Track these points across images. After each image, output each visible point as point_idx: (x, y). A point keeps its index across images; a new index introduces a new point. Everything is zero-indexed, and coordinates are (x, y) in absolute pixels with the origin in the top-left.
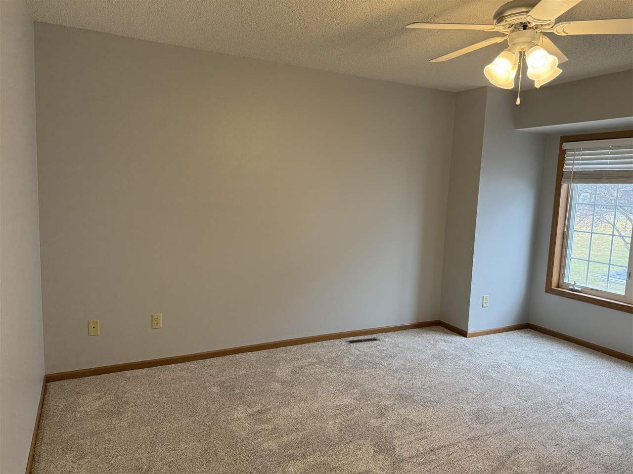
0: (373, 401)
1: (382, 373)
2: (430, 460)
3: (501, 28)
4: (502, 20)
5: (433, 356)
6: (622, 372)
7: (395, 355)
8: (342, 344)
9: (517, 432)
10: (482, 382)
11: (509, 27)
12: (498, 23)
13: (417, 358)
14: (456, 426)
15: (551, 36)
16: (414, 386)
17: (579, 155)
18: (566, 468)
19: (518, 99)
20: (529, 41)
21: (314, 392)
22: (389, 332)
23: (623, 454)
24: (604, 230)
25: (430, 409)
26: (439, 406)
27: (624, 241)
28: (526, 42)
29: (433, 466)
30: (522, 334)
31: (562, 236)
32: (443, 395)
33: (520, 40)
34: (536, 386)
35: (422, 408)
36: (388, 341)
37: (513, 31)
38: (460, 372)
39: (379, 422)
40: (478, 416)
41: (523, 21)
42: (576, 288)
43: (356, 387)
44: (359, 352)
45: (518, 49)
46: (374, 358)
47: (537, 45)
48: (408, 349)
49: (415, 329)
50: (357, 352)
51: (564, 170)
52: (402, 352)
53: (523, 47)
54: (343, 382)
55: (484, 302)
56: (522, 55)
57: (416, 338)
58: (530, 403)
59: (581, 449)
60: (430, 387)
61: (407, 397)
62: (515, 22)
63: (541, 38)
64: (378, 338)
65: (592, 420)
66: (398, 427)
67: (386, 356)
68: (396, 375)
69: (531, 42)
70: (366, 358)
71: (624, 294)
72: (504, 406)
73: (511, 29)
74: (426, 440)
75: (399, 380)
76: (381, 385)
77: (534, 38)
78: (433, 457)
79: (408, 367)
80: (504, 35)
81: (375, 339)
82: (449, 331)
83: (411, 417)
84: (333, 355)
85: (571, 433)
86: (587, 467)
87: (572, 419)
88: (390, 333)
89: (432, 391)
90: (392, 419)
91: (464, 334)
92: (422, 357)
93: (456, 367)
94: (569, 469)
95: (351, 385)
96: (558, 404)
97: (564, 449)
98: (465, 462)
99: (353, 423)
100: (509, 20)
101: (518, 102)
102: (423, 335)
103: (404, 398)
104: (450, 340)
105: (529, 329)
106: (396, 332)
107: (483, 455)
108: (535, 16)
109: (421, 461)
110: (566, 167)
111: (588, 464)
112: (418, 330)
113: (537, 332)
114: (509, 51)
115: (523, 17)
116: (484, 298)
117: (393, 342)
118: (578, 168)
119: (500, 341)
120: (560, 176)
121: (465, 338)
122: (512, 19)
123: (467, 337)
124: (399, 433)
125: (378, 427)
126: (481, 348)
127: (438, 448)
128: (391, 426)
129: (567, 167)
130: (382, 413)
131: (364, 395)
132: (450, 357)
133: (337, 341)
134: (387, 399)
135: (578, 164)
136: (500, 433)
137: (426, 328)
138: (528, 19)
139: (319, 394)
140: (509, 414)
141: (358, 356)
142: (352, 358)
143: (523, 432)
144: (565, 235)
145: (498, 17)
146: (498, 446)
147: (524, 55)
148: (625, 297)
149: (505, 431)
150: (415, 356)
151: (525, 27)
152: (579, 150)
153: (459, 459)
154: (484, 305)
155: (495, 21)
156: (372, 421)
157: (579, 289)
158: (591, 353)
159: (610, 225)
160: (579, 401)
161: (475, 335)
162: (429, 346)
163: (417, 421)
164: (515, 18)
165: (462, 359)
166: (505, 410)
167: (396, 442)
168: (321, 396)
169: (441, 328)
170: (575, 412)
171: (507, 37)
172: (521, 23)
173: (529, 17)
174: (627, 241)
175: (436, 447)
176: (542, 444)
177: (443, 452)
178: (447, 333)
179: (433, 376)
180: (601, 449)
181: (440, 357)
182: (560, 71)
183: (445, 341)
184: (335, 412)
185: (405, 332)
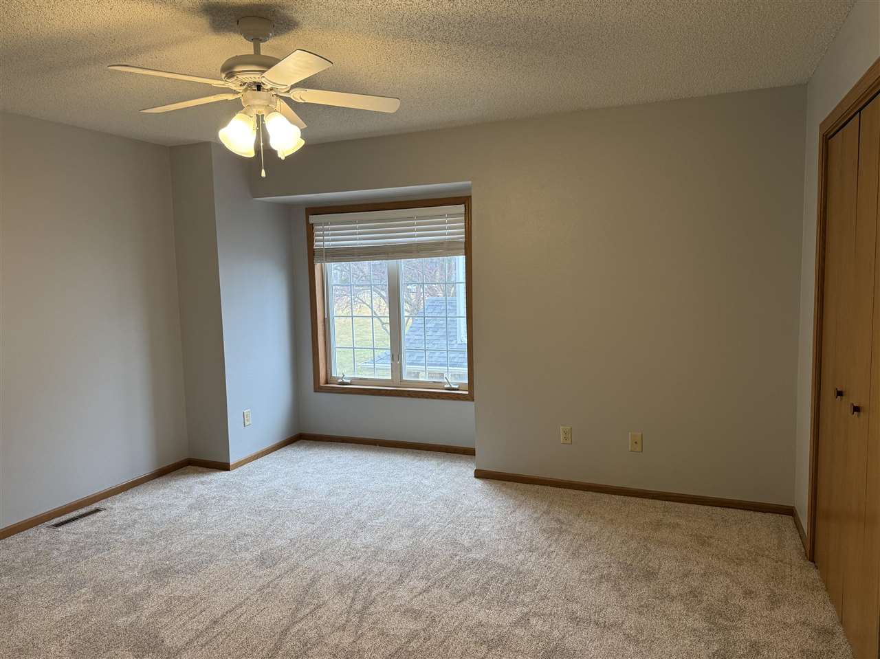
0: (114, 594)
1: (120, 552)
2: (215, 634)
3: (232, 84)
4: (233, 76)
5: (191, 507)
6: (400, 461)
7: (135, 522)
8: (42, 534)
9: (310, 561)
10: (260, 518)
11: (241, 85)
12: (229, 78)
13: (167, 516)
14: (238, 581)
15: (288, 101)
16: (172, 553)
17: (328, 230)
18: (365, 579)
19: (263, 171)
20: (266, 104)
21: (10, 618)
22: (118, 493)
23: (413, 542)
24: (360, 311)
25: (200, 574)
26: (211, 566)
27: (381, 321)
28: (263, 106)
29: (221, 640)
30: (295, 448)
31: (323, 324)
32: (215, 551)
33: (256, 102)
34: (319, 502)
35: (189, 576)
36: (118, 507)
37: (246, 90)
38: (230, 516)
39: (133, 617)
40: (262, 561)
41: (257, 80)
42: (345, 381)
43: (83, 584)
44: (75, 536)
45: (254, 112)
46: (103, 537)
47: (276, 111)
48: (152, 508)
49: (157, 480)
50: (72, 537)
51: (315, 248)
52: (144, 515)
53: (260, 110)
54: (58, 586)
55: (246, 419)
56: (260, 120)
57: (161, 492)
58: (318, 523)
59: (376, 553)
60: (195, 546)
61: (166, 570)
62: (248, 81)
63: (278, 102)
64: (103, 506)
65: (381, 520)
66: (161, 613)
67: (121, 528)
68: (143, 548)
69: (268, 106)
70: (90, 540)
71: (390, 378)
72: (291, 537)
73: (244, 87)
74: (204, 613)
75: (148, 552)
76: (121, 568)
77: (271, 102)
78: (217, 629)
79: (158, 532)
80: (235, 92)
81: (97, 510)
82: (205, 469)
83: (178, 593)
84: (31, 554)
85: (365, 541)
86: (385, 569)
87: (362, 526)
88: (120, 494)
89: (198, 550)
90: (150, 606)
91: (225, 467)
92: (174, 512)
93: (224, 511)
94: (368, 578)
95: (72, 586)
96: (347, 514)
97: (361, 560)
98: (259, 619)
99: (91, 634)
100: (240, 77)
101: (263, 174)
102: (170, 484)
103: (160, 574)
104: (208, 480)
105: (302, 441)
106: (129, 491)
107: (277, 602)
108: (269, 78)
109: (202, 641)
110: (316, 243)
111: (385, 566)
112: (161, 479)
113: (311, 441)
114: (245, 113)
115: (257, 76)
116: (245, 414)
117: (128, 505)
118: (328, 244)
119: (271, 463)
120: (312, 254)
121: (228, 472)
122: (244, 77)
123: (229, 470)
124: (165, 620)
125: (131, 625)
126: (251, 478)
127: (223, 616)
128: (152, 615)
129: (318, 245)
130: (133, 604)
131: (100, 590)
132: (213, 501)
133: (31, 532)
134: (136, 584)
135: (328, 241)
136: (292, 570)
137: (173, 473)
138: (263, 80)
139: (21, 616)
140: (297, 545)
141: (75, 542)
142: (67, 548)
143: (316, 558)
144: (326, 322)
145: (228, 72)
146: (293, 584)
147: (263, 120)
148: (392, 380)
149: (297, 565)
150: (164, 514)
151: (259, 87)
152: (327, 224)
153: (252, 618)
154: (247, 423)
155: (223, 75)
156: (120, 621)
157: (349, 381)
158: (368, 450)
159: (365, 305)
160: (366, 504)
161: (240, 464)
162: (182, 496)
163: (187, 595)
164: (248, 76)
165: (229, 499)
166: (292, 542)
167: (164, 633)
168: (24, 619)
169: (193, 467)
170: (364, 517)
171: (240, 96)
172: (255, 83)
173: (264, 79)
174: (383, 321)
175: (220, 616)
176: (338, 563)
177: (230, 619)
178: (203, 472)
179: (197, 531)
180: (394, 546)
181: (200, 505)
182: (303, 142)
183: (202, 483)
184: (56, 632)
185: (142, 487)
